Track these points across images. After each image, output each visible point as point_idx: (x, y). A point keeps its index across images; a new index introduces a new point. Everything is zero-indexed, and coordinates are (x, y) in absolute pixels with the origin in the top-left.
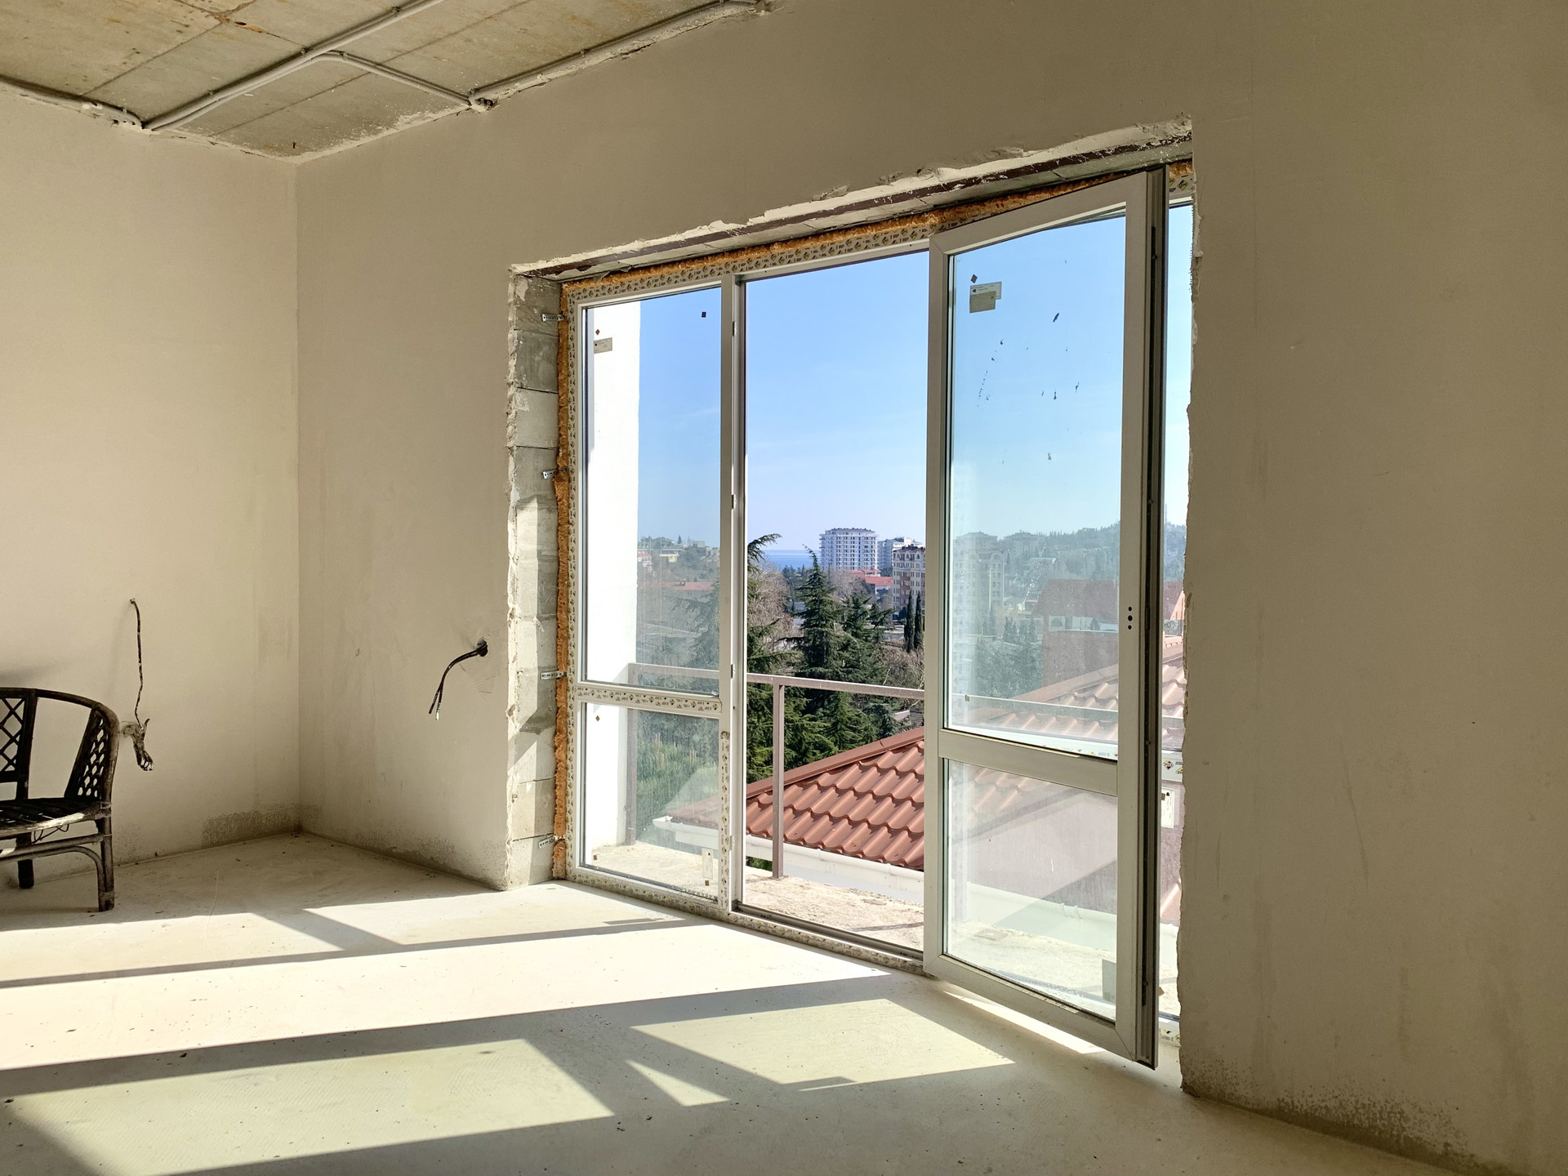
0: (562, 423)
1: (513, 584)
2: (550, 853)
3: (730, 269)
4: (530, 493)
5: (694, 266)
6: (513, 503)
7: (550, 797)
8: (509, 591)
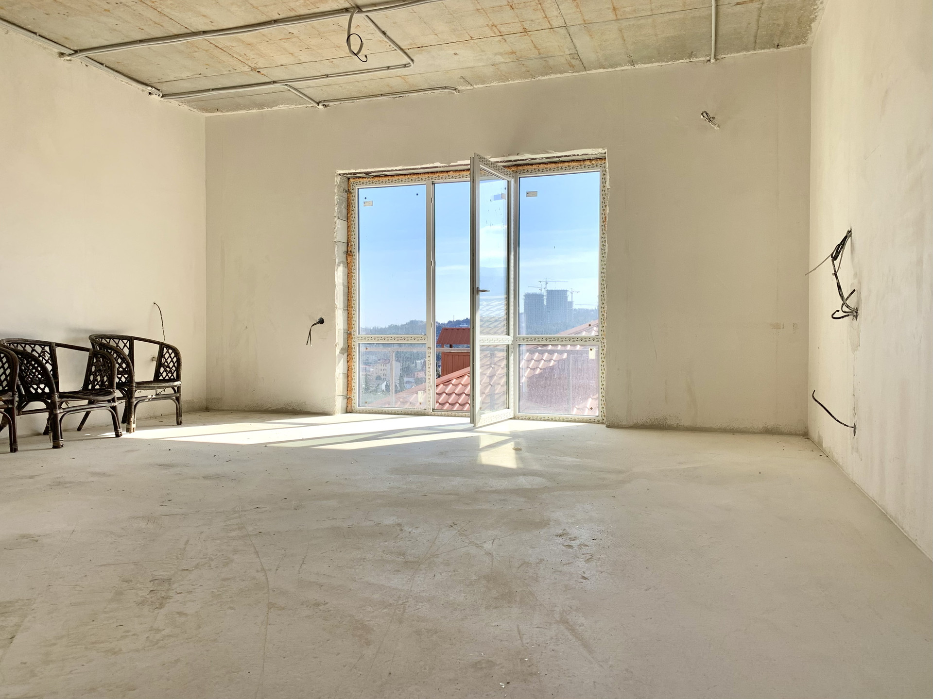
0: (349, 233)
1: (337, 295)
2: (346, 402)
3: (430, 178)
4: (341, 260)
5: (414, 177)
6: (337, 264)
7: (346, 380)
8: (335, 298)
